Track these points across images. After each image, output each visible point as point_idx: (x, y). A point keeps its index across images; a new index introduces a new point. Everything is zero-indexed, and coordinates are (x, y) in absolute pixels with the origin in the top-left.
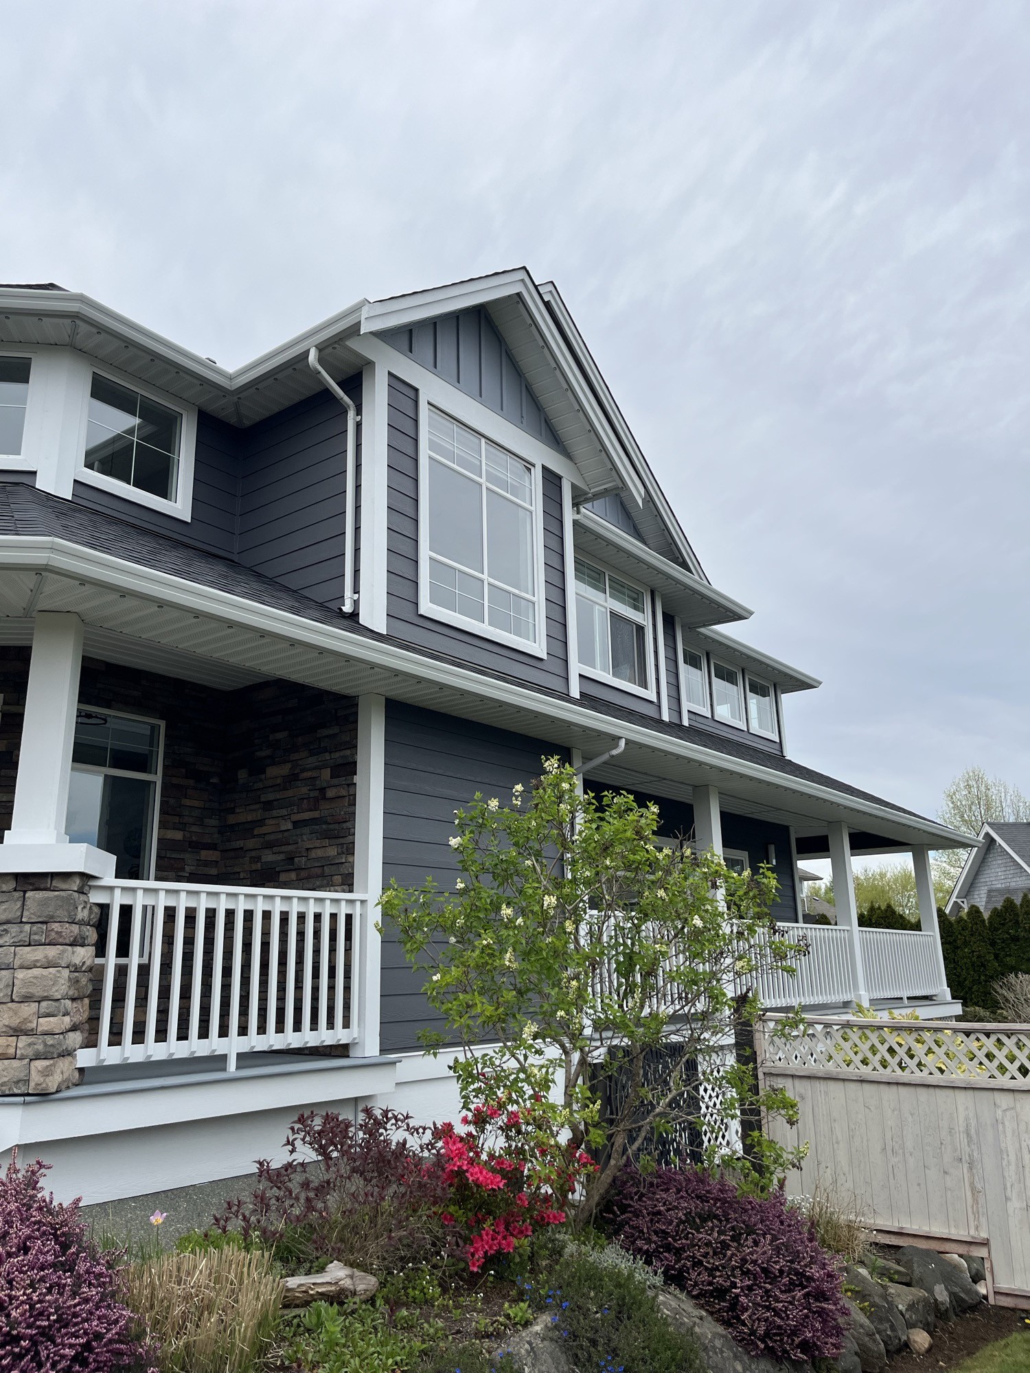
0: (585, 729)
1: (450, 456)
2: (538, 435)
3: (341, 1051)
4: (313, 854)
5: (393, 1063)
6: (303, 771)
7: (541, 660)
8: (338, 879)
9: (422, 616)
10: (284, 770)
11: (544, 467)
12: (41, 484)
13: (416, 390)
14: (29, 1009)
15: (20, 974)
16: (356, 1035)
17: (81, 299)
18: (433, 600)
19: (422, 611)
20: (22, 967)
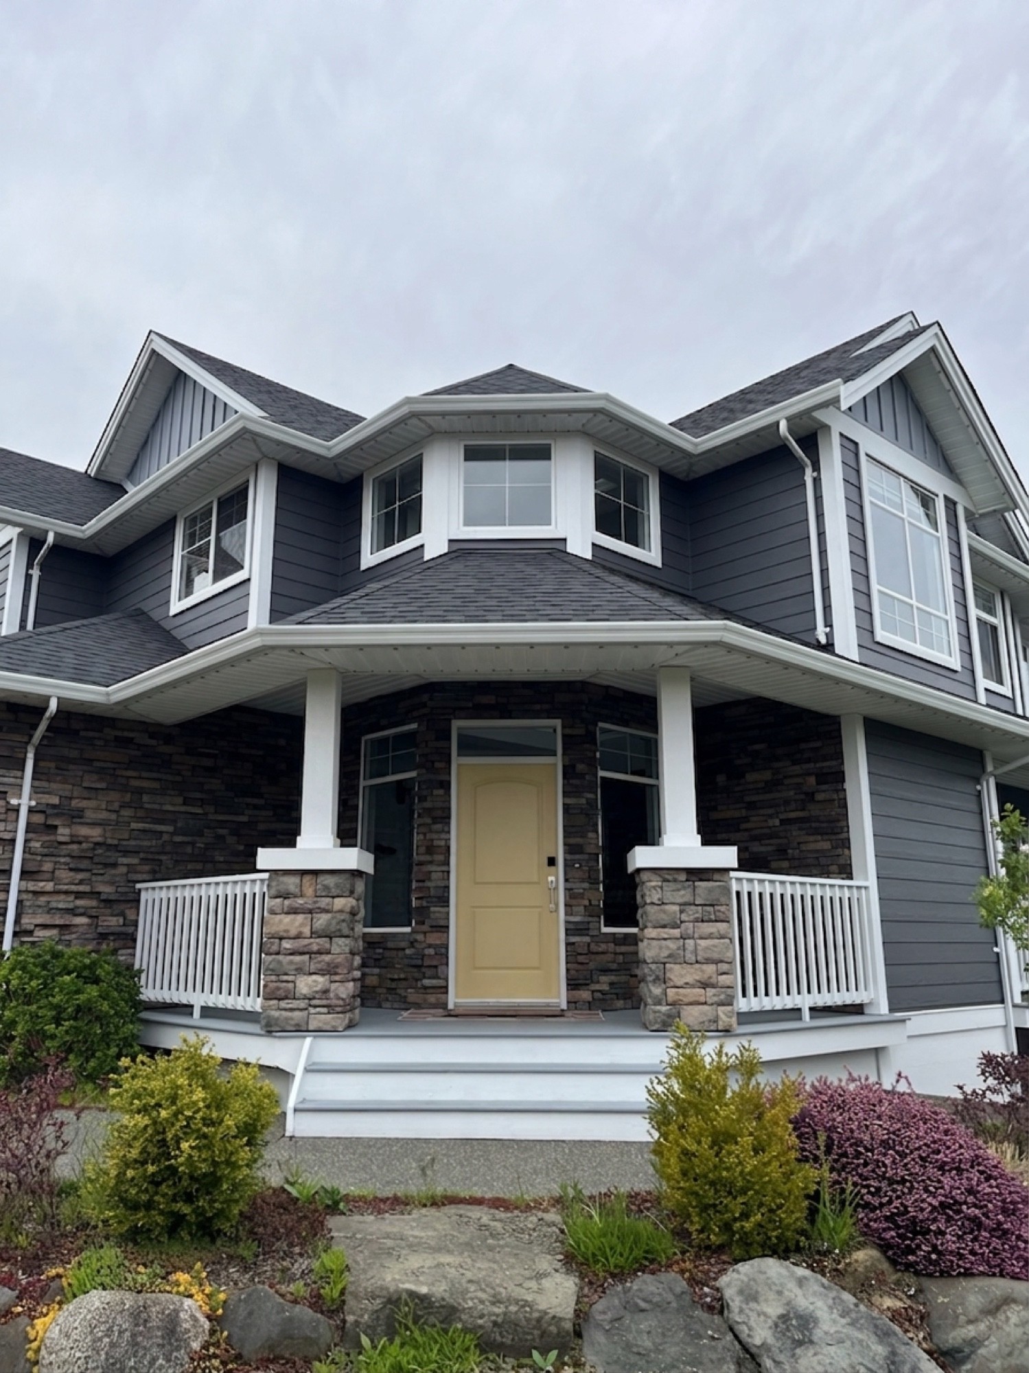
0: (994, 729)
1: (883, 499)
2: (936, 467)
3: (858, 1009)
4: (803, 847)
5: (903, 1021)
6: (785, 777)
7: (956, 672)
8: (834, 868)
9: (878, 643)
10: (767, 775)
11: (946, 497)
12: (572, 548)
13: (856, 444)
14: (711, 969)
15: (703, 943)
16: (872, 996)
17: (607, 398)
18: (883, 629)
19: (878, 638)
20: (701, 938)
